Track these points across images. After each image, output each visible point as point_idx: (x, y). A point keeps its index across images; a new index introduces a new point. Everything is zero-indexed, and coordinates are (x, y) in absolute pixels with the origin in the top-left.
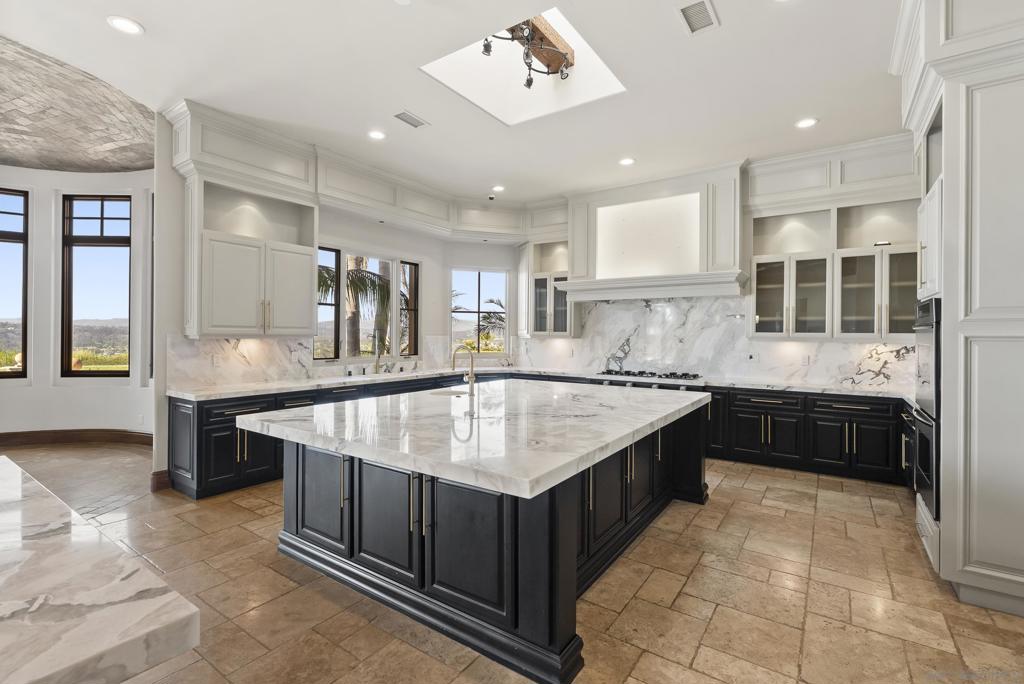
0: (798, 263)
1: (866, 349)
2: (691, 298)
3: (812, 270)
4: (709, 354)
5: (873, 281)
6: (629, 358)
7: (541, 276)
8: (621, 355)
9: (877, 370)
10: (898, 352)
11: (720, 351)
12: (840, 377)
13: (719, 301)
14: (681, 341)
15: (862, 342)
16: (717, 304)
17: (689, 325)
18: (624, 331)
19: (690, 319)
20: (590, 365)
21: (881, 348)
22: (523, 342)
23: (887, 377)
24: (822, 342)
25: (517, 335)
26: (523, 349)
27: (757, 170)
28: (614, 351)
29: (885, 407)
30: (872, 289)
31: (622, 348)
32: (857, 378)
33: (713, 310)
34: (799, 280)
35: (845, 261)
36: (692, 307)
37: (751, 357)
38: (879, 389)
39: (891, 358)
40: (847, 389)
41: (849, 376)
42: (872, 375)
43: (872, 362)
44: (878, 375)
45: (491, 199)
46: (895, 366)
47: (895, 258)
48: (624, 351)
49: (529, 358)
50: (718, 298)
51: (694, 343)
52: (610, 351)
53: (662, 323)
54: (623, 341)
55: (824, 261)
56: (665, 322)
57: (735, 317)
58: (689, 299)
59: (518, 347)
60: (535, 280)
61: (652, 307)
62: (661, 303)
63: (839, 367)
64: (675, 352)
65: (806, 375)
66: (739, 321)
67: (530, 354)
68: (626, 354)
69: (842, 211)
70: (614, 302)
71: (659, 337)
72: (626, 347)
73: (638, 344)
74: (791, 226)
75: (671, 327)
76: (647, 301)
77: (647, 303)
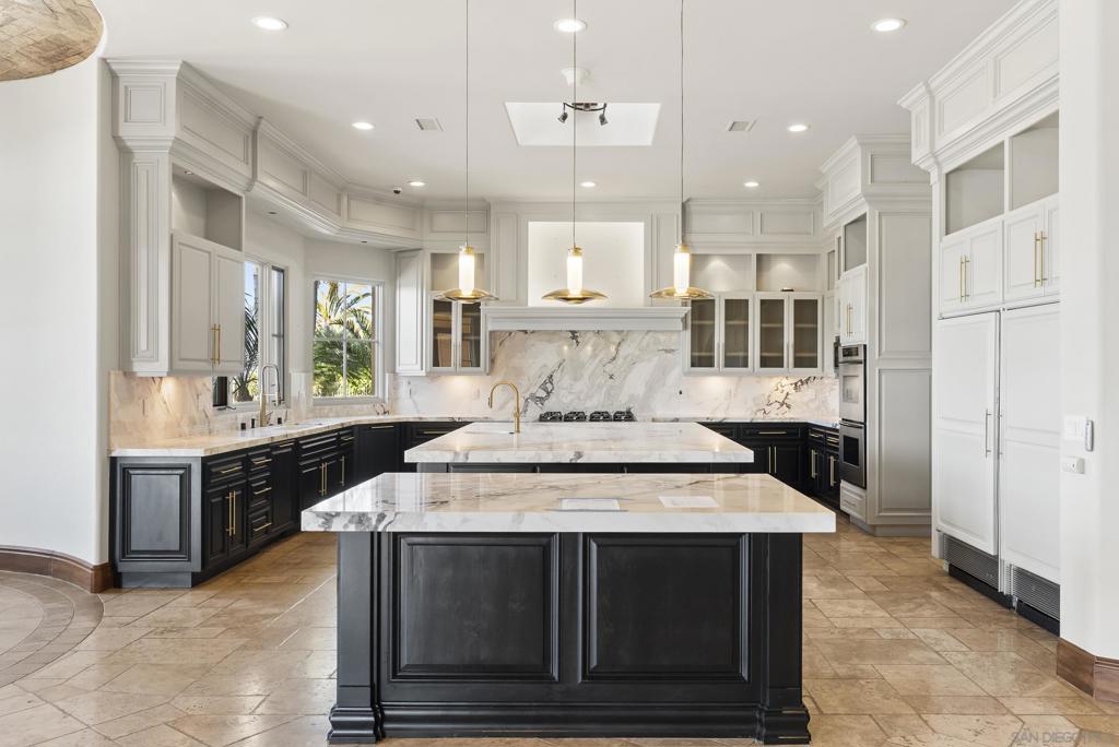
0: (727, 301)
1: (774, 382)
2: (622, 331)
3: (736, 308)
4: (640, 390)
5: (782, 322)
6: (553, 397)
7: (440, 295)
8: (543, 394)
9: (781, 401)
10: (796, 384)
11: (651, 388)
12: (755, 409)
13: (651, 334)
14: (611, 378)
15: (771, 376)
16: (647, 337)
17: (620, 360)
18: (545, 366)
19: (621, 353)
21: (785, 382)
22: (405, 382)
23: (788, 407)
24: (740, 376)
25: (394, 372)
26: (404, 390)
27: (693, 207)
28: (533, 390)
29: (794, 431)
30: (782, 329)
31: (543, 387)
32: (768, 409)
33: (644, 343)
34: (727, 318)
35: (763, 302)
36: (623, 340)
37: (681, 393)
38: (781, 416)
39: (791, 389)
40: (760, 418)
41: (762, 407)
42: (778, 405)
43: (778, 393)
44: (782, 405)
45: (397, 192)
46: (794, 397)
47: (798, 303)
48: (545, 390)
49: (414, 402)
50: (649, 331)
51: (624, 379)
52: (528, 390)
53: (591, 357)
54: (545, 378)
55: (746, 302)
56: (594, 356)
57: (666, 351)
58: (619, 332)
59: (395, 387)
60: (435, 301)
61: (579, 340)
62: (589, 335)
63: (754, 400)
64: (605, 389)
65: (728, 408)
66: (669, 355)
67: (415, 397)
68: (549, 393)
69: (759, 257)
70: (533, 332)
71: (587, 373)
72: (549, 385)
73: (563, 381)
74: (716, 265)
75: (600, 361)
76: (573, 332)
77: (574, 335)
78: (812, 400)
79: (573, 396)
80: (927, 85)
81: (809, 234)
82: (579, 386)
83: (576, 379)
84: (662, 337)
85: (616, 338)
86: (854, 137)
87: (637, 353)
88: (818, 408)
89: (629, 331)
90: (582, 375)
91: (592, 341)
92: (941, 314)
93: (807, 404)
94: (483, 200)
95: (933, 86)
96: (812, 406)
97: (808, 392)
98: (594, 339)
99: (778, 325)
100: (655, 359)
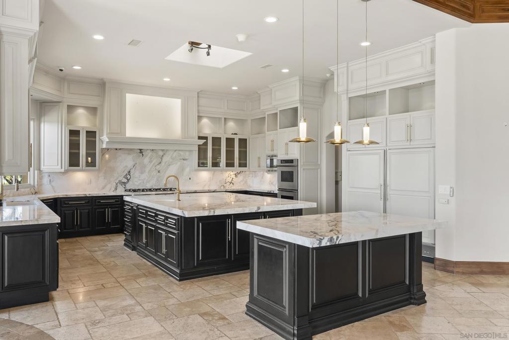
0: (213, 138)
1: (227, 174)
5: (234, 148)
6: (130, 182)
7: (73, 127)
8: (125, 181)
9: (230, 182)
10: (236, 174)
12: (220, 186)
13: (176, 152)
14: (159, 172)
15: (226, 171)
17: (163, 164)
18: (126, 166)
19: (163, 160)
20: (103, 188)
21: (232, 173)
22: (46, 175)
23: (233, 184)
24: (215, 171)
25: (39, 169)
26: (46, 180)
27: (202, 94)
28: (120, 178)
30: (234, 151)
31: (125, 177)
32: (225, 185)
33: (174, 156)
34: (213, 145)
35: (227, 139)
36: (164, 154)
37: (190, 179)
38: (230, 188)
39: (233, 176)
40: (222, 189)
41: (222, 184)
43: (229, 178)
45: (61, 70)
46: (235, 180)
47: (240, 140)
48: (127, 178)
49: (53, 186)
50: (176, 150)
51: (165, 172)
52: (118, 178)
53: (149, 162)
54: (126, 172)
55: (220, 138)
56: (150, 162)
57: (184, 159)
58: (163, 150)
59: (40, 178)
60: (70, 130)
61: (144, 153)
62: (149, 151)
63: (220, 181)
64: (156, 178)
65: (209, 185)
66: (185, 161)
67: (53, 184)
68: (128, 180)
69: (225, 119)
70: (120, 149)
71: (147, 170)
72: (128, 177)
73: (135, 174)
74: (205, 121)
75: (154, 164)
76: (141, 150)
77: (141, 151)
78: (242, 181)
79: (140, 182)
80: (348, 64)
81: (244, 111)
82: (144, 176)
83: (142, 173)
84: (182, 153)
85: (161, 153)
86: (298, 77)
87: (171, 160)
88: (244, 184)
89: (167, 150)
90: (145, 171)
91: (150, 155)
92: (347, 149)
93: (240, 182)
94: (102, 79)
95: (350, 65)
96: (241, 183)
97: (240, 177)
98: (150, 153)
99: (232, 149)
100: (179, 163)
